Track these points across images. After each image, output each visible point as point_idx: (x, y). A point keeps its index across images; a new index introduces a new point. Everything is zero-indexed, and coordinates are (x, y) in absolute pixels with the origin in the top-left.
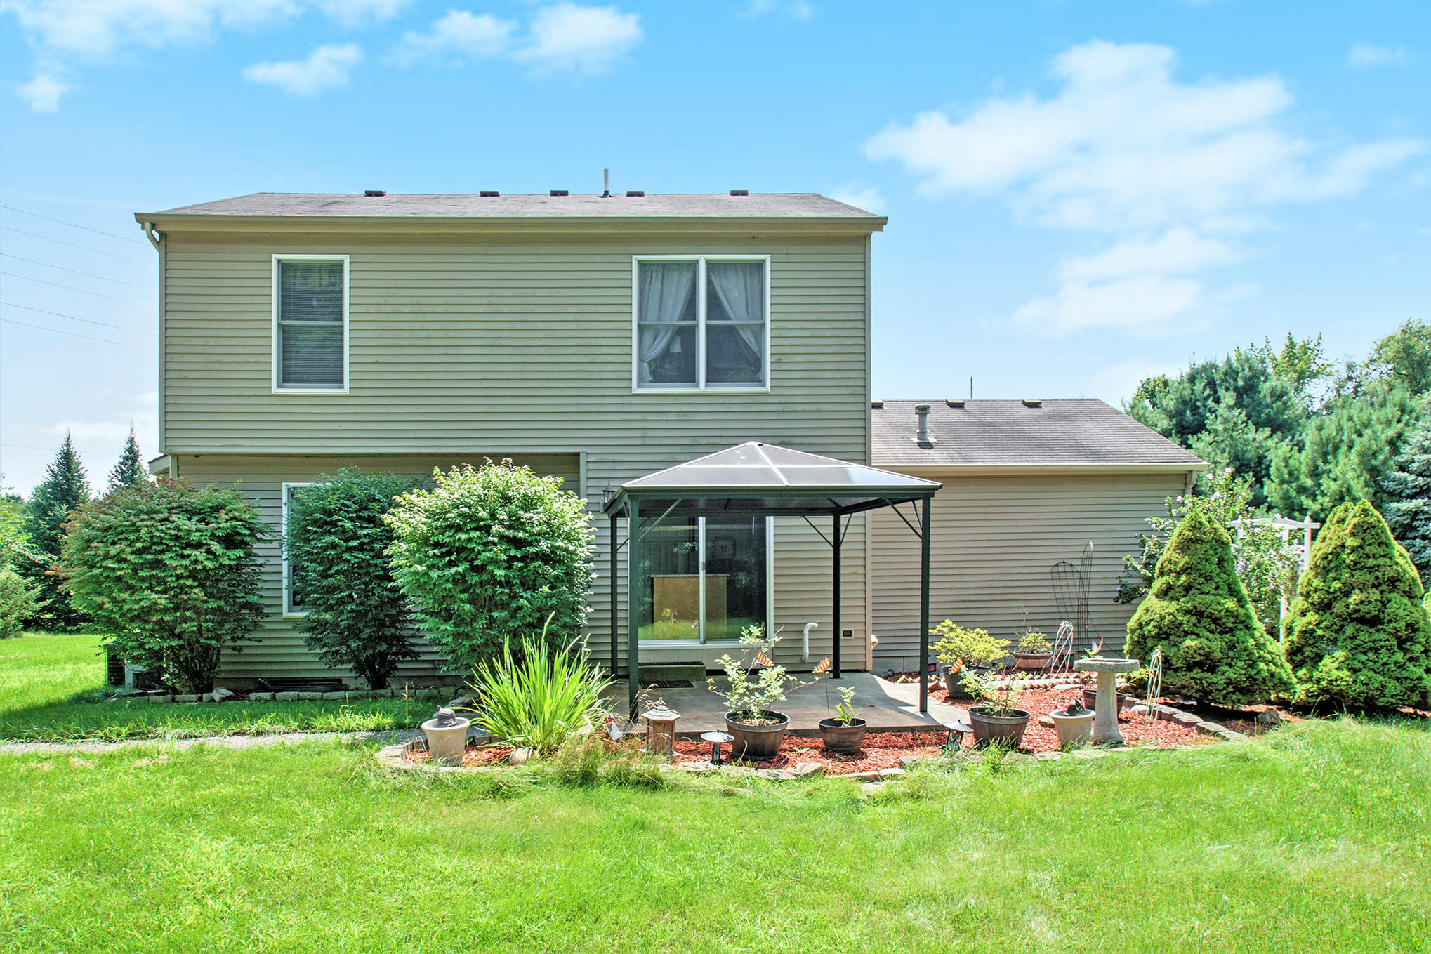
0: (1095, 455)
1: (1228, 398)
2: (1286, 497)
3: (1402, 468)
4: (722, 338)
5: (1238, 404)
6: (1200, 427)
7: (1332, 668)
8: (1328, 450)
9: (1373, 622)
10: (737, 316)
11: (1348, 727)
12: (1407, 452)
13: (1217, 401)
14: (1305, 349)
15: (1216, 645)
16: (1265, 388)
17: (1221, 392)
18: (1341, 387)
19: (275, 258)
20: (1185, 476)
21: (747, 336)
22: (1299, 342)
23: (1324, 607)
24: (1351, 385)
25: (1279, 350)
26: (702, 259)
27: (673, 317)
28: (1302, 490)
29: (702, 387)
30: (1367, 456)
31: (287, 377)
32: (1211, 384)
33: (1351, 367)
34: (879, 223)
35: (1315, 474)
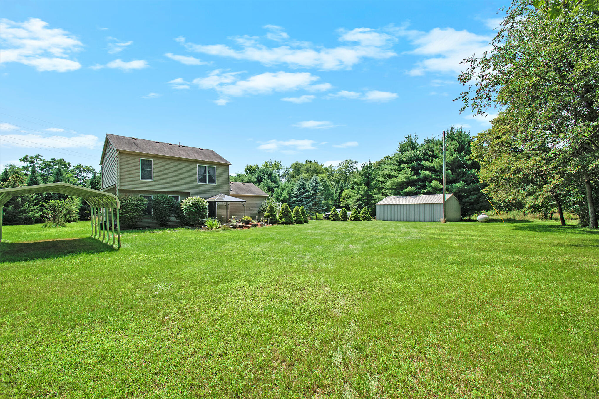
0: (254, 193)
1: (267, 176)
2: (277, 197)
3: (293, 194)
4: (210, 177)
5: (268, 178)
6: (262, 181)
7: (283, 220)
8: (283, 190)
9: (287, 215)
10: (212, 174)
11: (285, 225)
12: (294, 191)
13: (265, 176)
14: (278, 163)
15: (273, 217)
16: (273, 175)
17: (265, 175)
18: (285, 172)
19: (140, 158)
20: (266, 197)
21: (213, 177)
22: (277, 162)
23: (282, 214)
24: (287, 172)
25: (273, 163)
26: (207, 166)
27: (202, 173)
28: (279, 196)
29: (207, 184)
30: (288, 192)
31: (151, 178)
32: (263, 173)
33: (287, 168)
34: (231, 164)
35: (281, 193)
